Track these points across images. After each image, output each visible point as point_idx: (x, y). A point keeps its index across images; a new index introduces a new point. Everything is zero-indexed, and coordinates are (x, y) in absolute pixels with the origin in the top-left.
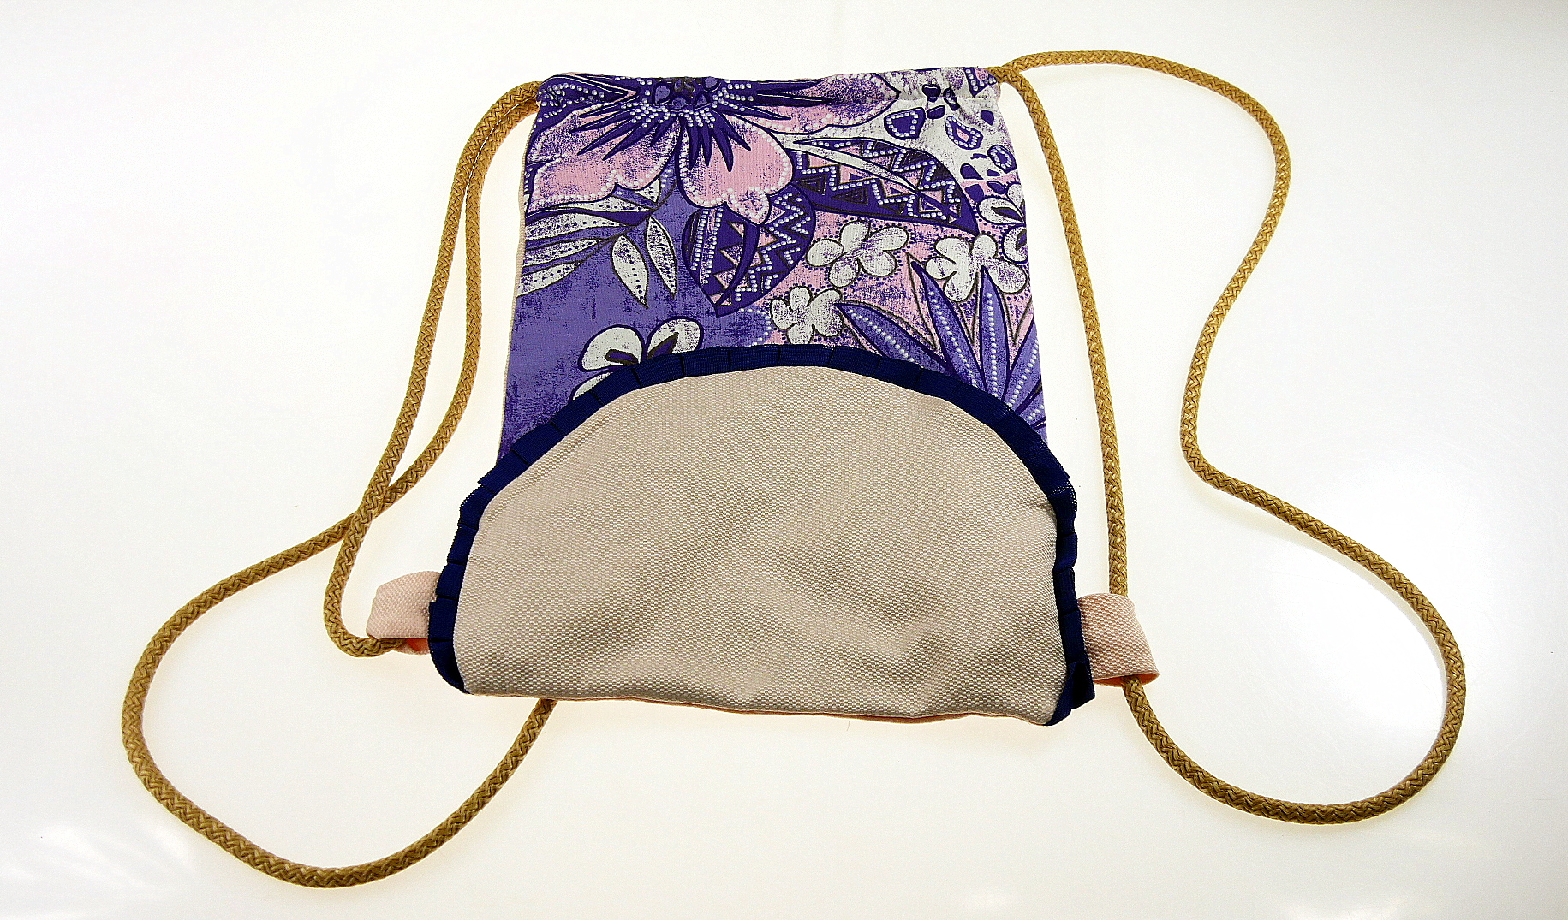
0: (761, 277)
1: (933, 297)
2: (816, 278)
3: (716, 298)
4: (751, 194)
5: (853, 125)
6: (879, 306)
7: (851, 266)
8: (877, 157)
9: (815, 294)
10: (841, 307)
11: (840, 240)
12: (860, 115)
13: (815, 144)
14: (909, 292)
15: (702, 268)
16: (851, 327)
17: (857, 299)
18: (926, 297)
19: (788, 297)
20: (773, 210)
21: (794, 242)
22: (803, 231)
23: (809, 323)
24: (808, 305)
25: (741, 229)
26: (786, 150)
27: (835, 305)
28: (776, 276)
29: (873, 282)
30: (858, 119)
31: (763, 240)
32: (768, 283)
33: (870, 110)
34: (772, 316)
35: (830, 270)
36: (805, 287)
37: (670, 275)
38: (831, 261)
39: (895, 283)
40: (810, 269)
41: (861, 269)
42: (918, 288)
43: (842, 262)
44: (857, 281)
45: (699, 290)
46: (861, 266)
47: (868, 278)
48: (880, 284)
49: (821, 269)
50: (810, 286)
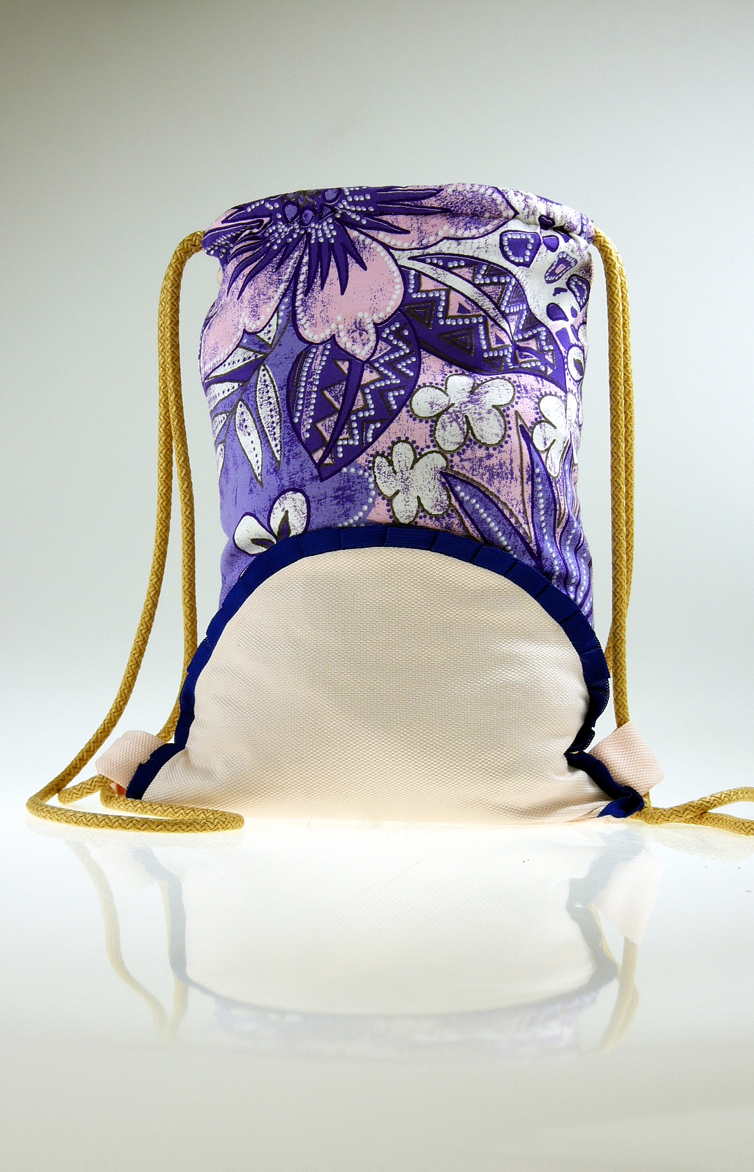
0: (364, 424)
1: (538, 475)
2: (420, 433)
3: (317, 455)
4: (360, 323)
5: (468, 238)
6: (487, 486)
7: (459, 425)
8: (489, 285)
9: (419, 454)
10: (448, 478)
11: (446, 389)
12: (476, 228)
13: (429, 261)
14: (517, 473)
15: (304, 417)
16: (457, 507)
17: (464, 472)
18: (532, 477)
19: (390, 454)
20: (379, 345)
21: (399, 382)
22: (408, 372)
23: (414, 493)
24: (412, 468)
25: (345, 366)
26: (400, 267)
27: (441, 473)
28: (378, 425)
29: (481, 453)
30: (474, 232)
31: (368, 376)
32: (370, 434)
33: (487, 225)
34: (375, 477)
35: (436, 425)
36: (409, 443)
37: (276, 436)
38: (438, 412)
39: (505, 457)
40: (414, 419)
41: (470, 431)
42: (525, 465)
43: (449, 415)
44: (465, 447)
45: (301, 448)
46: (470, 428)
47: (476, 447)
48: (489, 456)
49: (427, 422)
50: (414, 442)
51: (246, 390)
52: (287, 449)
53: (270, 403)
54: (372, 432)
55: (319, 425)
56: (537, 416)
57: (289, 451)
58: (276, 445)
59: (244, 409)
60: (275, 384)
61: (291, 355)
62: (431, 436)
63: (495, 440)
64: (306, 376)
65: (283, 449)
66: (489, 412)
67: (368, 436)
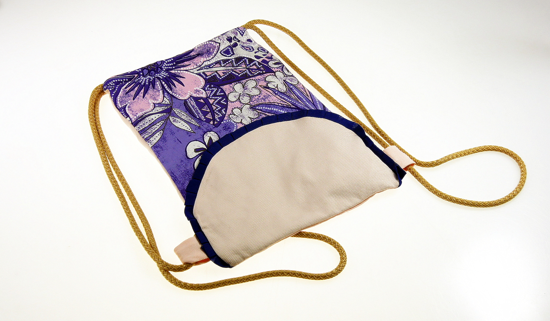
0: (220, 111)
2: (237, 104)
3: (212, 123)
4: (196, 90)
5: (212, 59)
6: (265, 102)
7: (246, 96)
8: (227, 64)
9: (241, 108)
10: (253, 108)
11: (236, 91)
13: (204, 68)
14: (270, 95)
15: (200, 116)
16: (261, 112)
17: (256, 103)
18: (276, 94)
19: (233, 113)
20: (207, 92)
21: (221, 98)
22: (221, 94)
23: (246, 117)
24: (241, 112)
25: (202, 101)
27: (250, 108)
28: (224, 109)
29: (257, 97)
30: (212, 56)
31: (211, 101)
32: (223, 112)
33: (214, 52)
34: (233, 120)
35: (240, 100)
37: (193, 121)
38: (238, 98)
39: (264, 94)
40: (233, 103)
42: (272, 92)
43: (242, 96)
46: (249, 95)
47: (254, 97)
48: (260, 97)
49: (237, 101)
50: (237, 107)
51: (170, 114)
53: (185, 115)
55: (206, 117)
56: (267, 83)
58: (196, 123)
60: (182, 111)
62: (241, 103)
64: (192, 108)
66: (252, 90)
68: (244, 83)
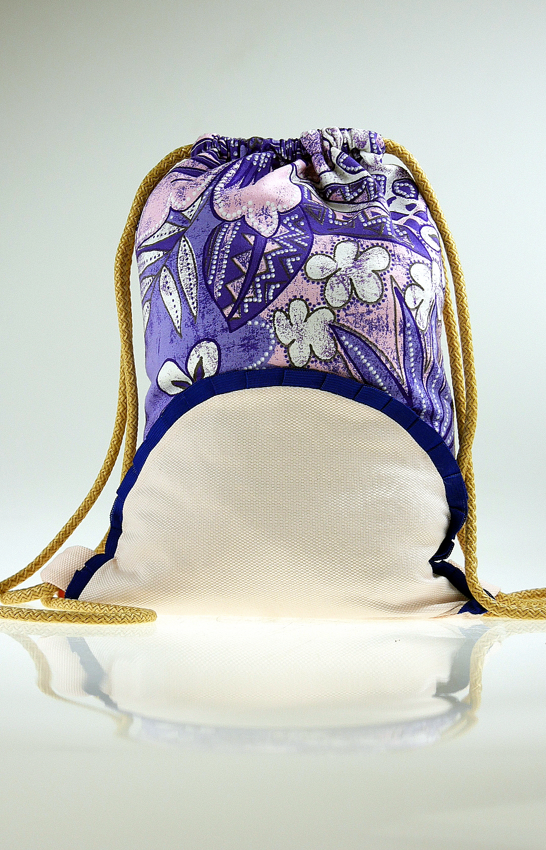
0: (266, 285)
1: (409, 328)
2: (312, 292)
3: (227, 311)
4: (267, 209)
6: (367, 336)
7: (345, 286)
9: (312, 309)
10: (335, 330)
11: (335, 256)
14: (391, 326)
15: (217, 280)
16: (343, 354)
17: (349, 324)
18: (404, 330)
19: (288, 310)
21: (295, 250)
22: (303, 243)
23: (307, 342)
24: (306, 321)
25: (251, 239)
27: (330, 325)
28: (278, 286)
29: (363, 309)
31: (270, 247)
32: (271, 293)
34: (275, 329)
35: (326, 286)
36: (303, 300)
37: (193, 296)
38: (327, 275)
39: (382, 312)
40: (308, 281)
41: (353, 291)
42: (398, 320)
43: (336, 278)
44: (349, 304)
45: (214, 305)
46: (353, 288)
47: (359, 304)
48: (369, 312)
49: (318, 283)
50: (307, 300)
51: (169, 257)
52: (202, 306)
53: (189, 269)
54: (272, 291)
55: (229, 286)
56: (408, 280)
57: (204, 308)
58: (193, 303)
59: (167, 273)
60: (193, 253)
61: (207, 229)
62: (321, 295)
63: (374, 299)
64: (219, 246)
65: (199, 307)
66: (369, 276)
67: (269, 294)
68: (364, 248)
